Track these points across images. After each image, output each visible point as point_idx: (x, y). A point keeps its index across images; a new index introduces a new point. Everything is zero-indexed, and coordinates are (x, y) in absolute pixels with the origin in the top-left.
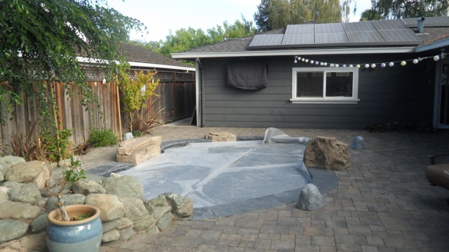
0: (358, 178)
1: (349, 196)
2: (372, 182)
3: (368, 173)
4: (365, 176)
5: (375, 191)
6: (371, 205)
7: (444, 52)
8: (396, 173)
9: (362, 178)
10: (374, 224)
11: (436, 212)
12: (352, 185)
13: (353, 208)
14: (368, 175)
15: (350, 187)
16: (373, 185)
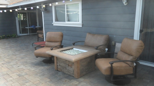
0: (3, 62)
1: (5, 73)
2: (10, 63)
3: (5, 59)
4: (5, 60)
5: (14, 66)
6: (18, 74)
7: (20, 7)
8: (17, 56)
9: (5, 62)
10: (26, 83)
11: (43, 67)
12: (3, 67)
13: (11, 78)
14: (6, 60)
15: (2, 68)
16: (12, 64)
